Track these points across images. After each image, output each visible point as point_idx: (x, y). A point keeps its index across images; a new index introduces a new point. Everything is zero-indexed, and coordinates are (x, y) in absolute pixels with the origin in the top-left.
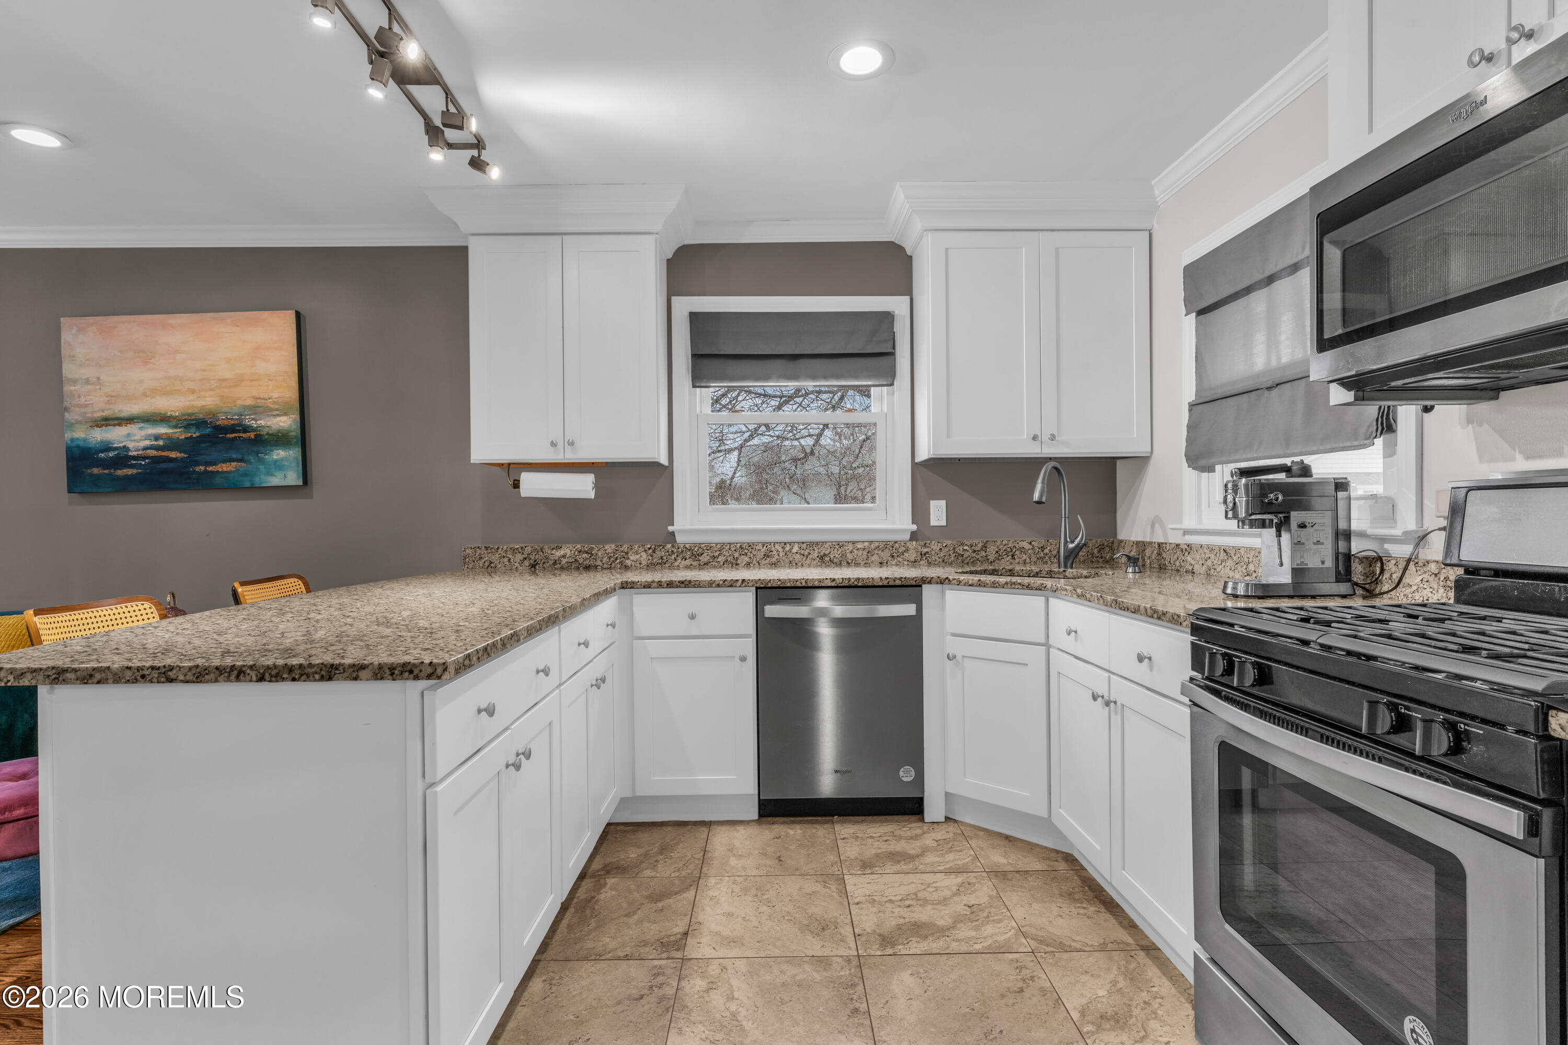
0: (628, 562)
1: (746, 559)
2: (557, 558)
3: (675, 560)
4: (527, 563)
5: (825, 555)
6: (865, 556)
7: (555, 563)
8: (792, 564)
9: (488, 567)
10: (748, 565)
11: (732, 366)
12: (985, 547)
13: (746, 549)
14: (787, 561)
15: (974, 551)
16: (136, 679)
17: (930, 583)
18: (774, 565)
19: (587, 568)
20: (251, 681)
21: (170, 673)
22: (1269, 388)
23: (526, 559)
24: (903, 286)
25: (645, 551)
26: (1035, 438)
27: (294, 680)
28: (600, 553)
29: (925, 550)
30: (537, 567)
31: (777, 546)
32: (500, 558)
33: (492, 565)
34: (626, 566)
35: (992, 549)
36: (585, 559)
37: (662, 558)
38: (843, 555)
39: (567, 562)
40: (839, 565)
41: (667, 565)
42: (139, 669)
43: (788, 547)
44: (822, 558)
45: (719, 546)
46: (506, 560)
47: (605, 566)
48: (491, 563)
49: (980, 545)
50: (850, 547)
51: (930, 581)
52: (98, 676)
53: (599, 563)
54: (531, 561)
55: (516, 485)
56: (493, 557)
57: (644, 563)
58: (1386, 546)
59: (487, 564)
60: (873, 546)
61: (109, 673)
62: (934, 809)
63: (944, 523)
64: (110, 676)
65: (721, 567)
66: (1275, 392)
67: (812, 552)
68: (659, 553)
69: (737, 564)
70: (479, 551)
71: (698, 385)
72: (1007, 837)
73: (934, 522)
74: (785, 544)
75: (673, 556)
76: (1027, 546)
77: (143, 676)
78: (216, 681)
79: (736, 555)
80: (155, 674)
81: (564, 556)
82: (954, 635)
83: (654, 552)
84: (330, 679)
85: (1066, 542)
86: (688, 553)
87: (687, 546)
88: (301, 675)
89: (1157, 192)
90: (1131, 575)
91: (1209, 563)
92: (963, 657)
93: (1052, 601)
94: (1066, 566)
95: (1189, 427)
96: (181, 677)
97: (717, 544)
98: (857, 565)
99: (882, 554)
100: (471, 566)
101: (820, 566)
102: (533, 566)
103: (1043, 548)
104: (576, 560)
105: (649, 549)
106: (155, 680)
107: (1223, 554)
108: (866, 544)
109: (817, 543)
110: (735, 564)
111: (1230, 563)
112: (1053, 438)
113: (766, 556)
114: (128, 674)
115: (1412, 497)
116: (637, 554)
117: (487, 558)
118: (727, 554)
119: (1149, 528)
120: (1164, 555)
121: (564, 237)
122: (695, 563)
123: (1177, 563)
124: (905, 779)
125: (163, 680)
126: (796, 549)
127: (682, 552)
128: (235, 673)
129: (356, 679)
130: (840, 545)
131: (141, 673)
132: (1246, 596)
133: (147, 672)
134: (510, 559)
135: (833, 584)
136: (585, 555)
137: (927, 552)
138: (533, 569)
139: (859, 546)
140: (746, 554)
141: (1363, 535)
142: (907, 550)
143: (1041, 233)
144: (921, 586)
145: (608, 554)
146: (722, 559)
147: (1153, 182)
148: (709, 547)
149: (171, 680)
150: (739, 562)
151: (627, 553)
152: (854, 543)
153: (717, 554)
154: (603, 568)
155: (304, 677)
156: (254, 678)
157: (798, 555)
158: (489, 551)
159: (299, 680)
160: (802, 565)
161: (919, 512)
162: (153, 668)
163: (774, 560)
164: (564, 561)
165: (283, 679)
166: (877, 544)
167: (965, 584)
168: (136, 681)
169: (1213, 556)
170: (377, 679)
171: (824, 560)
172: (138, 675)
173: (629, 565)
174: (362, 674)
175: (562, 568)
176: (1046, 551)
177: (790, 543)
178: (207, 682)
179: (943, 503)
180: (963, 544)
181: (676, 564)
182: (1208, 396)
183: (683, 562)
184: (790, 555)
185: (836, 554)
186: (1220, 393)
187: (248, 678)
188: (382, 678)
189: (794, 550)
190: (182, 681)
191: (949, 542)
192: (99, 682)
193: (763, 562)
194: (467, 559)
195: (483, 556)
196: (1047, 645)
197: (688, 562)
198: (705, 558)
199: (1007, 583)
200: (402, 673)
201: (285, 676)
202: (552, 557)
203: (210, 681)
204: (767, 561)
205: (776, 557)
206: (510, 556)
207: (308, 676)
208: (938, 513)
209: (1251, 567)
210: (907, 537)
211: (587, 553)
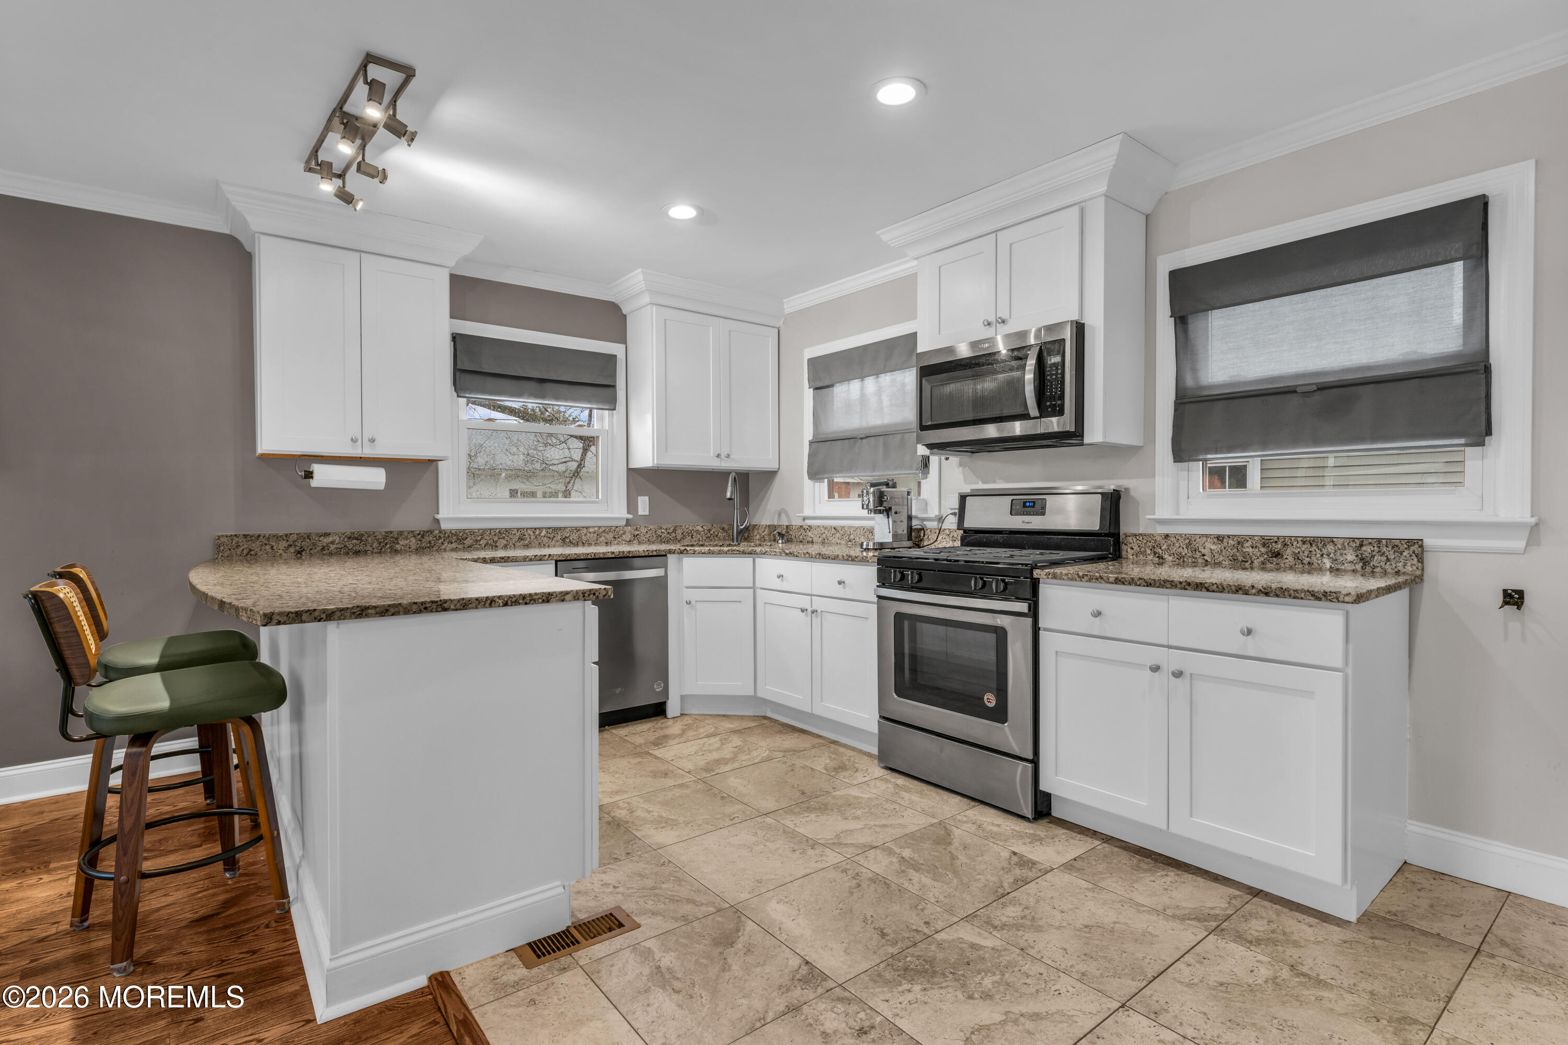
0: (398, 547)
1: (504, 542)
2: (325, 544)
3: (442, 544)
4: (292, 550)
5: (566, 537)
6: (595, 538)
7: (323, 549)
8: (541, 545)
9: (247, 555)
10: (505, 547)
11: (491, 382)
12: (674, 531)
13: (503, 533)
14: (537, 542)
15: (668, 533)
16: (421, 610)
17: (674, 553)
18: (527, 546)
19: (357, 553)
20: (499, 606)
21: (445, 605)
22: (862, 438)
23: (291, 546)
24: (621, 337)
25: (414, 536)
26: (718, 456)
27: (526, 604)
28: (370, 539)
29: (636, 533)
30: (303, 553)
31: (529, 531)
32: (261, 545)
33: (252, 553)
34: (395, 550)
35: (679, 532)
36: (355, 545)
37: (430, 542)
38: (580, 537)
39: (336, 548)
40: (577, 545)
41: (434, 549)
42: (422, 603)
43: (537, 532)
44: (563, 540)
45: (481, 532)
46: (268, 547)
47: (376, 550)
48: (251, 550)
49: (672, 529)
50: (585, 531)
51: (671, 552)
52: (392, 610)
53: (368, 548)
54: (297, 548)
55: (309, 475)
56: (253, 545)
57: (413, 547)
58: (925, 523)
59: (245, 552)
60: (601, 530)
61: (400, 608)
62: (673, 708)
63: (647, 513)
64: (401, 609)
65: (482, 549)
66: (865, 441)
67: (556, 535)
68: (427, 539)
69: (496, 546)
70: (237, 539)
71: (462, 395)
72: (724, 716)
73: (641, 512)
74: (535, 529)
75: (440, 541)
76: (700, 529)
77: (426, 608)
78: (477, 608)
79: (496, 538)
80: (434, 606)
81: (333, 543)
82: (687, 587)
83: (423, 537)
84: (548, 601)
85: (738, 526)
86: (454, 538)
87: (453, 532)
88: (531, 600)
89: (785, 307)
90: (780, 545)
91: (824, 536)
92: (696, 601)
93: (757, 560)
94: (737, 541)
95: (809, 456)
96: (452, 607)
97: (479, 530)
98: (590, 545)
99: (607, 536)
100: (226, 554)
101: (563, 546)
102: (300, 552)
103: (709, 530)
104: (345, 546)
105: (418, 535)
106: (434, 610)
107: (833, 531)
108: (596, 529)
109: (560, 529)
110: (494, 546)
111: (838, 535)
112: (728, 456)
113: (521, 539)
114: (415, 607)
115: (937, 499)
116: (407, 539)
117: (245, 546)
118: (488, 538)
119: (776, 516)
120: (791, 533)
121: (363, 255)
122: (460, 546)
123: (801, 537)
124: (657, 690)
125: (440, 609)
126: (544, 533)
127: (449, 537)
128: (489, 601)
129: (563, 601)
130: (578, 529)
131: (424, 606)
132: (873, 549)
133: (428, 605)
134: (272, 547)
135: (613, 556)
136: (355, 541)
137: (638, 534)
138: (299, 555)
139: (591, 530)
140: (504, 538)
141: (917, 517)
142: (624, 533)
143: (721, 319)
144: (665, 555)
145: (378, 540)
146: (483, 542)
147: (784, 300)
148: (472, 532)
149: (445, 610)
150: (498, 544)
151: (397, 539)
152: (587, 528)
153: (479, 538)
154: (372, 553)
155: (532, 602)
156: (501, 604)
157: (546, 538)
158: (249, 539)
159: (529, 603)
160: (549, 546)
161: (632, 506)
162: (432, 602)
163: (527, 542)
164: (332, 547)
165: (520, 604)
166: (604, 529)
167: (699, 553)
168: (420, 612)
169: (826, 532)
170: (575, 600)
171: (565, 541)
172: (422, 607)
173: (399, 549)
174: (567, 597)
175: (331, 554)
176: (712, 532)
177: (539, 529)
178: (471, 608)
179: (647, 498)
180: (661, 528)
181: (443, 547)
182: (823, 437)
183: (449, 545)
184: (539, 538)
185: (574, 537)
186: (830, 437)
187: (497, 604)
188: (578, 599)
189: (543, 534)
190: (453, 610)
191: (652, 527)
192: (393, 615)
193: (518, 544)
194: (222, 548)
195: (241, 544)
196: (754, 588)
197: (454, 545)
198: (468, 542)
199: (729, 551)
200: (589, 595)
201: (521, 601)
202: (320, 544)
203: (473, 608)
204: (521, 543)
205: (529, 540)
206: (273, 544)
207: (535, 601)
208: (643, 505)
209: (852, 537)
210: (624, 523)
211: (357, 539)
